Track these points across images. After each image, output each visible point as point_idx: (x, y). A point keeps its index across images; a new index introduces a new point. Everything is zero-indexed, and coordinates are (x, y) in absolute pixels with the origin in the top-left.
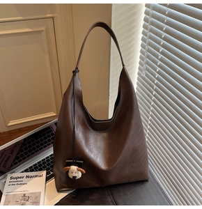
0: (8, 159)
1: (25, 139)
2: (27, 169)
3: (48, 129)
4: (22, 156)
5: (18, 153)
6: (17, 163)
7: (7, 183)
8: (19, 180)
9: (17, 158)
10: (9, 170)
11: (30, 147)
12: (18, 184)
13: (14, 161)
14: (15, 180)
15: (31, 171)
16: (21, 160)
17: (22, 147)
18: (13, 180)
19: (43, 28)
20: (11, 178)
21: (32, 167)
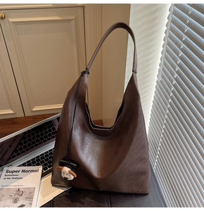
0: (6, 152)
1: (24, 133)
2: (25, 163)
3: (50, 123)
4: (20, 149)
5: (17, 146)
6: (15, 156)
7: (3, 176)
8: (15, 174)
9: (16, 151)
10: (6, 164)
11: (29, 140)
12: (13, 178)
13: (13, 154)
14: (11, 174)
15: (28, 165)
16: (19, 154)
17: (21, 140)
18: (9, 174)
19: (73, 17)
20: (7, 171)
21: (30, 161)
